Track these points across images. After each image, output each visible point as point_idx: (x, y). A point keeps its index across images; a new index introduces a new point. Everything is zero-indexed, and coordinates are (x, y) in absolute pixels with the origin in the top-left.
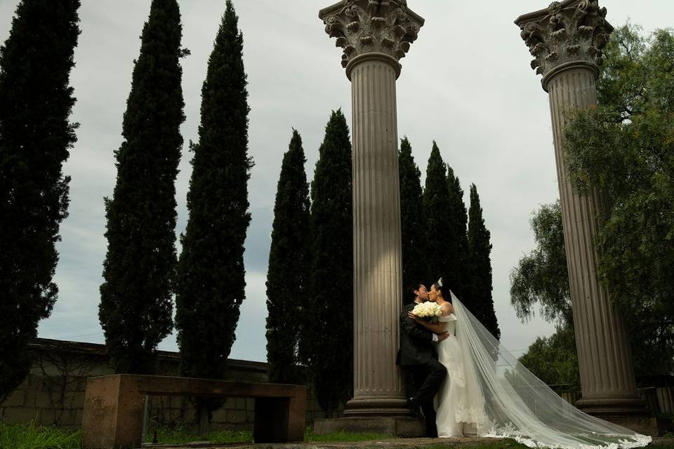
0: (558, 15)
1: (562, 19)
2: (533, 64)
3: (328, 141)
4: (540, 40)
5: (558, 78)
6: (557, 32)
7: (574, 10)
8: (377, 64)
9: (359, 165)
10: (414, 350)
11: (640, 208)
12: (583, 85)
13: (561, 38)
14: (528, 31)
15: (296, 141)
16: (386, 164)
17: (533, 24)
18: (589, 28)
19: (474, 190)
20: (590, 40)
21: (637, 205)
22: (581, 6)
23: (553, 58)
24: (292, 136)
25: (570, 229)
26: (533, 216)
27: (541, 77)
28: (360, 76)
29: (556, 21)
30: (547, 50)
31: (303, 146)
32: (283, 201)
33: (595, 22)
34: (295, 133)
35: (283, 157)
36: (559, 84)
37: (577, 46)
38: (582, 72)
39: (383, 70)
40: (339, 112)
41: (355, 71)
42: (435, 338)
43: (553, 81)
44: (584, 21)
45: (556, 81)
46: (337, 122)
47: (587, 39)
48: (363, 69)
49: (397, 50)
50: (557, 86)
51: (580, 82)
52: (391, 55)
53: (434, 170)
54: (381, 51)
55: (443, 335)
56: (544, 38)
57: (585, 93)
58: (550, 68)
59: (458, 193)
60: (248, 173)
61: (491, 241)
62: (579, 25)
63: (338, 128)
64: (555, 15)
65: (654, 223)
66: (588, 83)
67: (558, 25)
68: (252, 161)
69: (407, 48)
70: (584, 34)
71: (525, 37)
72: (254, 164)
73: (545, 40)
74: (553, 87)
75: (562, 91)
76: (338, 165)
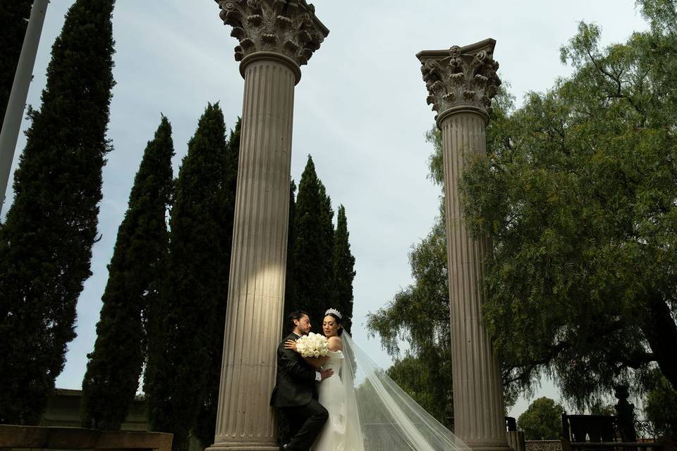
0: (458, 59)
1: (462, 63)
2: (429, 101)
3: (200, 135)
4: (439, 78)
5: (453, 118)
6: (456, 75)
7: (472, 58)
8: (278, 66)
9: (247, 172)
10: (294, 390)
11: (530, 259)
12: (476, 130)
13: (459, 81)
14: (429, 67)
15: (165, 129)
16: (278, 176)
17: (433, 62)
18: (485, 78)
19: (342, 212)
20: (484, 90)
21: (528, 257)
22: (479, 56)
23: (450, 99)
24: (160, 122)
25: (455, 270)
26: (412, 250)
27: (435, 113)
28: (257, 74)
29: (455, 64)
30: (445, 90)
31: (172, 136)
32: (140, 198)
33: (489, 72)
34: (165, 120)
35: (146, 146)
36: (454, 125)
37: (473, 92)
38: (476, 117)
39: (283, 72)
40: (216, 106)
41: (251, 67)
42: (318, 376)
43: (448, 121)
44: (479, 70)
45: (451, 121)
46: (213, 118)
47: (481, 88)
48: (261, 67)
49: (299, 55)
50: (451, 126)
51: (473, 127)
52: (293, 59)
53: (308, 186)
54: (283, 52)
55: (327, 374)
56: (443, 77)
57: (477, 138)
58: (446, 108)
59: (328, 213)
60: (104, 158)
61: (355, 268)
62: (476, 73)
63: (214, 124)
64: (455, 58)
65: (542, 275)
66: (480, 129)
67: (457, 69)
68: (111, 144)
69: (309, 56)
70: (479, 82)
71: (425, 72)
72: (112, 149)
73: (443, 79)
74: (447, 126)
75: (457, 132)
76: (210, 165)
